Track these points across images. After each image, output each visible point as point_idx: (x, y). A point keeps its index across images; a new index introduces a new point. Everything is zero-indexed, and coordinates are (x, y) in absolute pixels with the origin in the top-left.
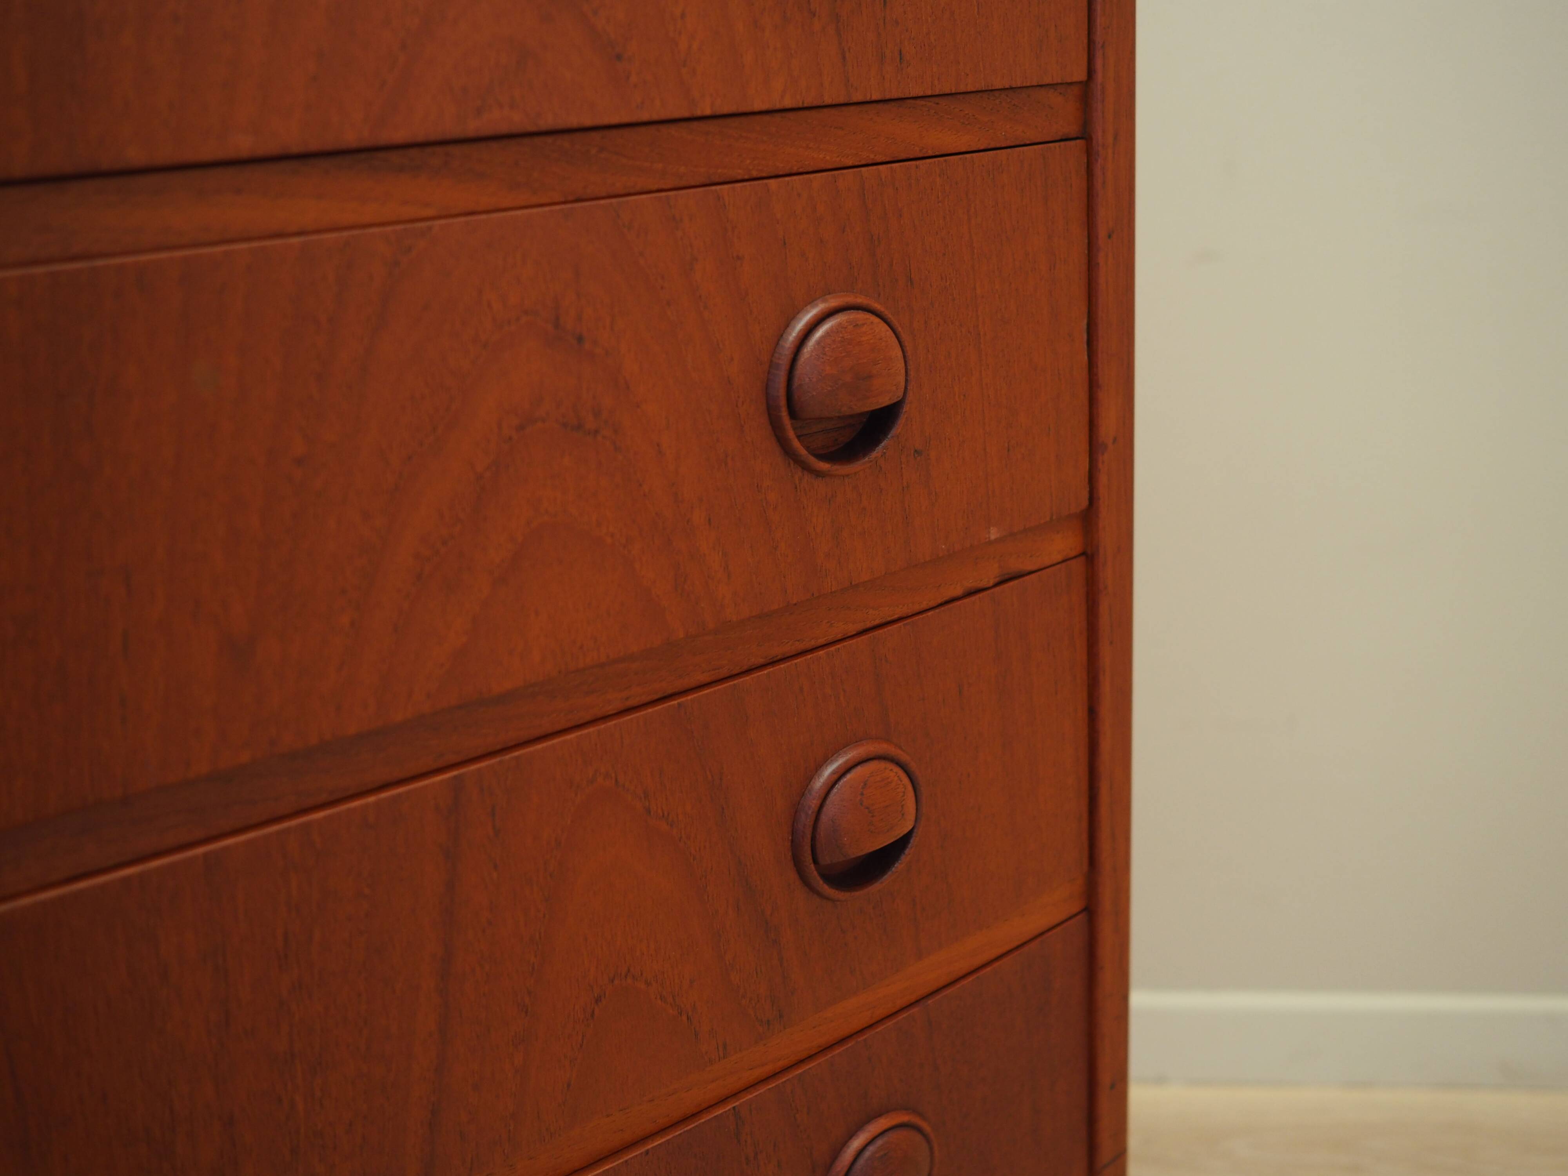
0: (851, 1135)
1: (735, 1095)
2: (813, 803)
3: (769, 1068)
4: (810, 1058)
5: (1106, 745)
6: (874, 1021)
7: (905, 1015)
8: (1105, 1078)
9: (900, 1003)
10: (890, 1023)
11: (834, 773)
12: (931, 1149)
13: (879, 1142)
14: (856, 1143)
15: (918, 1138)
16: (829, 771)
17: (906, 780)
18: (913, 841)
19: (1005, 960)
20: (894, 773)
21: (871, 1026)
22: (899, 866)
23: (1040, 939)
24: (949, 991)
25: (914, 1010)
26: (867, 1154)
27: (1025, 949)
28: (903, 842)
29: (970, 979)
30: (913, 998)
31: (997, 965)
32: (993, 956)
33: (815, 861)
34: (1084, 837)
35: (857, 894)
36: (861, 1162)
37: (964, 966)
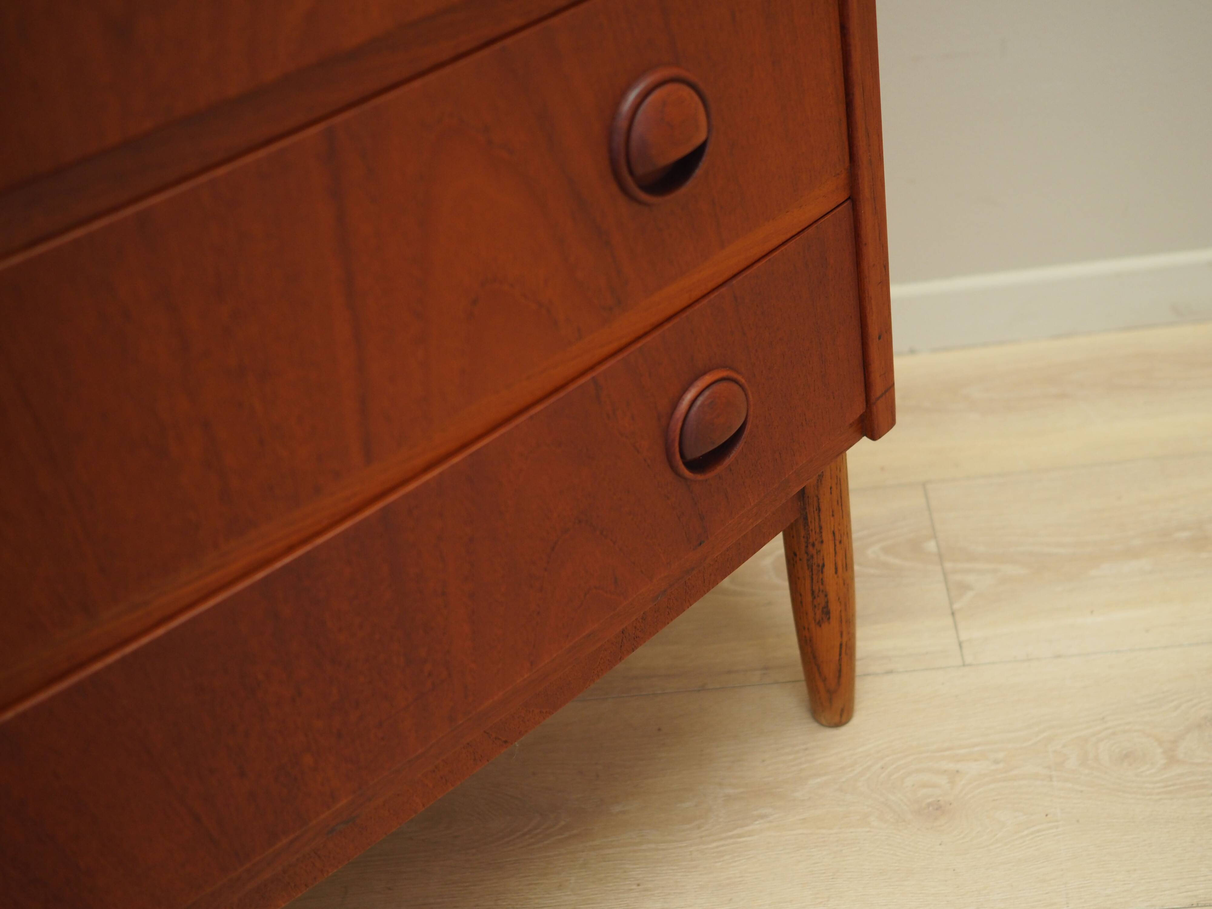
0: (685, 390)
1: (592, 368)
2: (622, 123)
3: (615, 345)
4: (646, 334)
5: (856, 56)
6: (691, 302)
7: (716, 294)
8: (873, 330)
9: (711, 285)
10: (705, 302)
11: (638, 96)
12: (746, 395)
13: (707, 393)
14: (689, 396)
15: (736, 387)
16: (632, 96)
17: (696, 98)
18: (709, 149)
19: (792, 243)
20: (686, 92)
21: (689, 306)
22: (699, 172)
23: (815, 225)
24: (748, 272)
25: (723, 290)
26: (698, 403)
27: (805, 233)
28: (698, 153)
29: (763, 262)
30: (720, 280)
31: (783, 248)
32: (780, 242)
33: (631, 173)
34: (845, 137)
35: (669, 197)
36: (694, 409)
37: (757, 252)
